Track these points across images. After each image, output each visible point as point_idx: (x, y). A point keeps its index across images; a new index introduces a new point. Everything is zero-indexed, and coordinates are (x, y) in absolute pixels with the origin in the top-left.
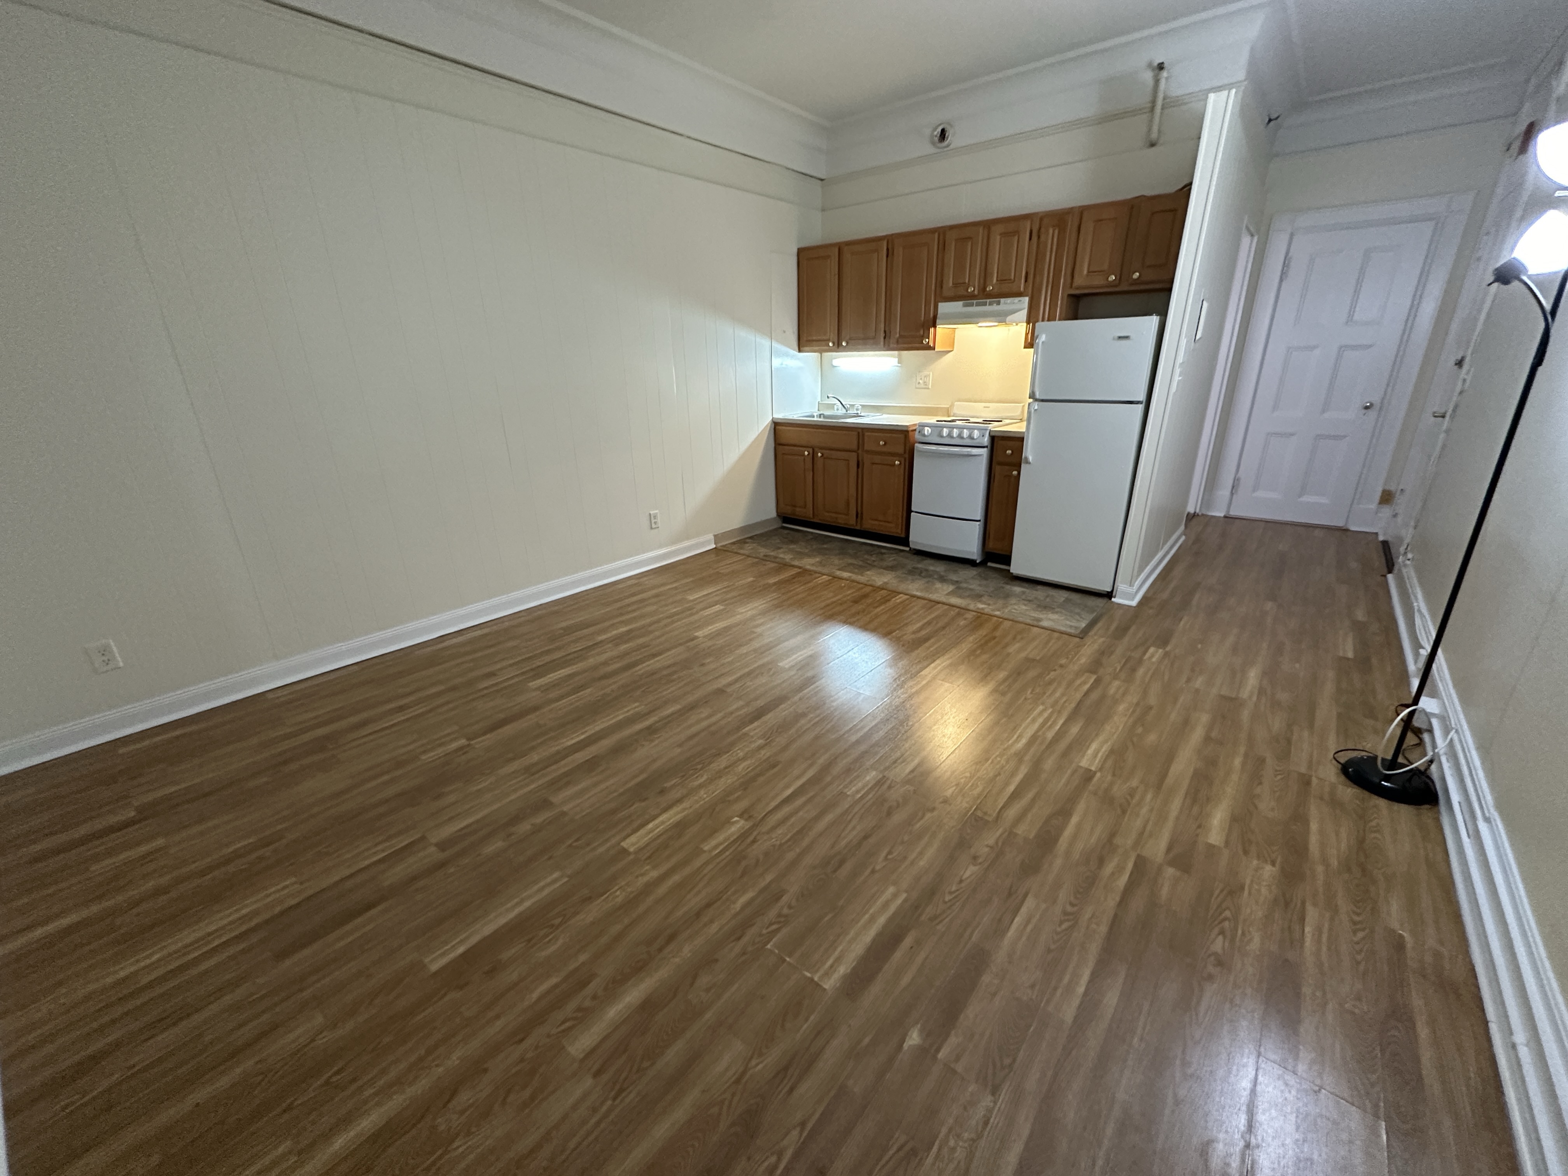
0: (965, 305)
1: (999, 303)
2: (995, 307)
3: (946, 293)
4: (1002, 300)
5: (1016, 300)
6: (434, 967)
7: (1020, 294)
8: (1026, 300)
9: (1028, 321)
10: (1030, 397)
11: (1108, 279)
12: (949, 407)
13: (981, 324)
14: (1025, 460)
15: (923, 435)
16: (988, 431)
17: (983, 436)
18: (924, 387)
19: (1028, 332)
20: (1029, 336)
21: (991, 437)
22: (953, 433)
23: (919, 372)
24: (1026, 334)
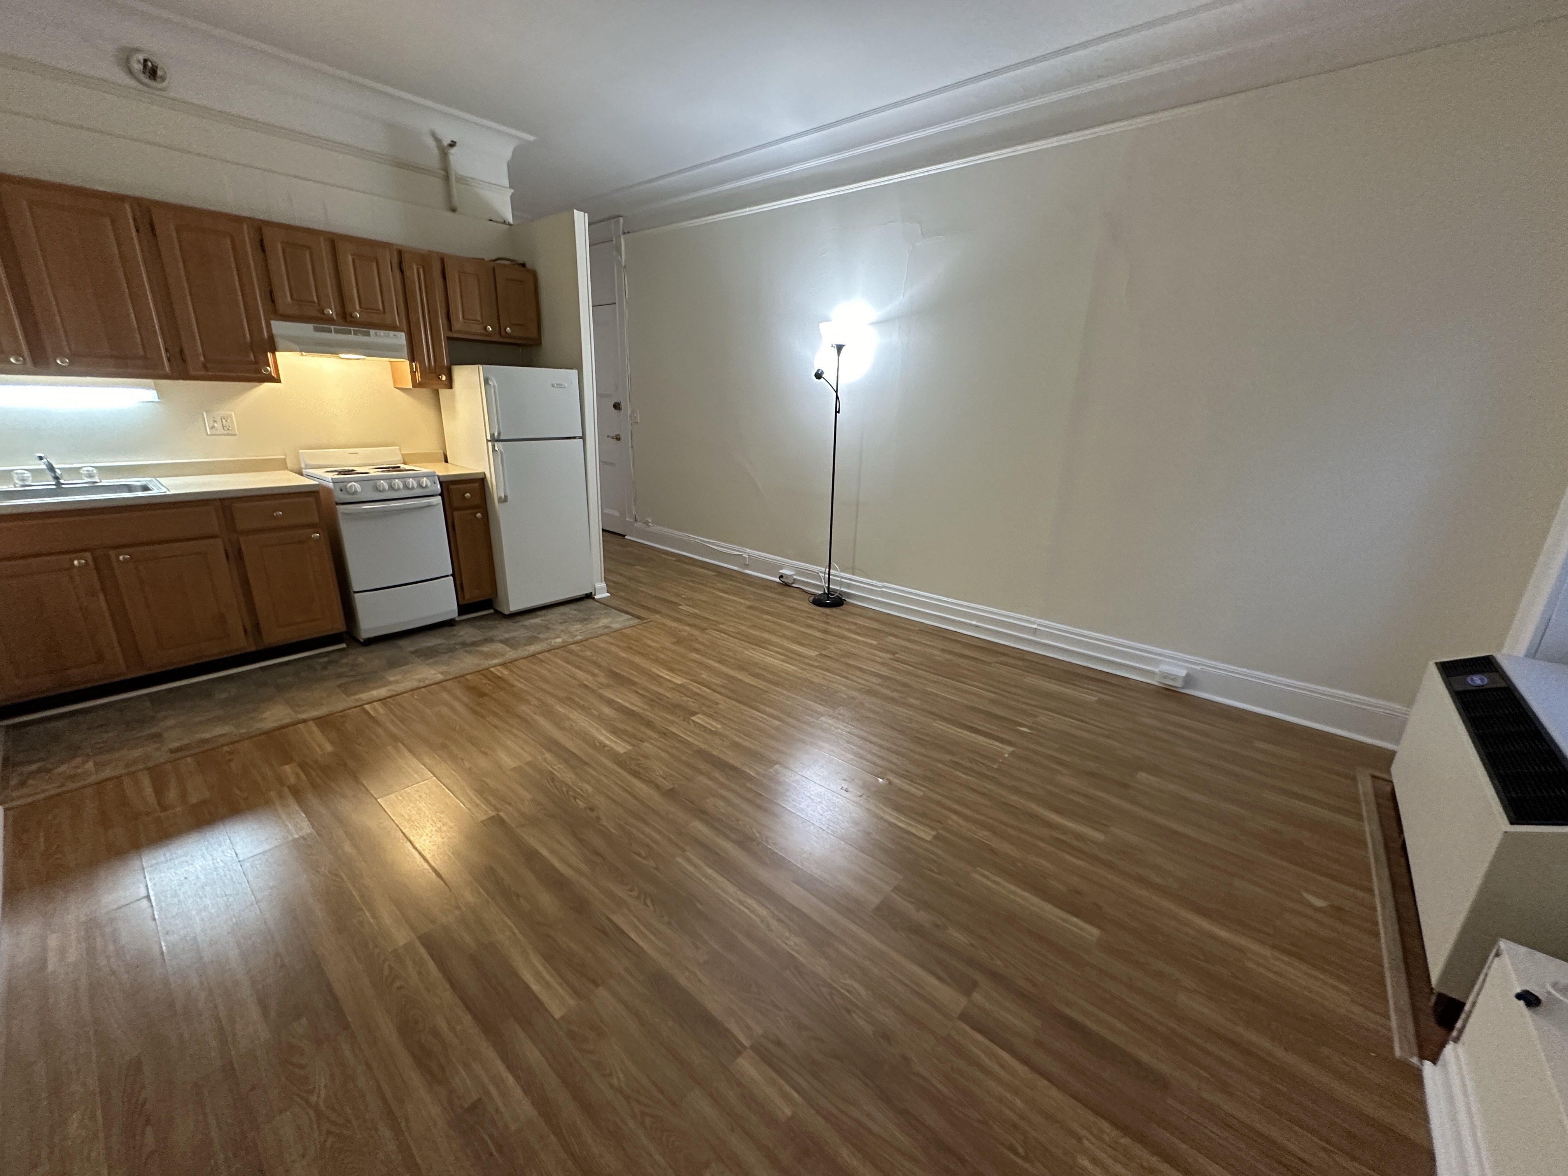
0: (316, 330)
1: (368, 334)
3: (283, 308)
4: (372, 332)
5: (391, 333)
6: (1095, 931)
7: (393, 328)
8: (402, 335)
9: (412, 359)
10: (489, 438)
11: (485, 328)
12: (283, 457)
13: (342, 356)
14: (500, 499)
15: (348, 493)
16: (437, 477)
17: (435, 483)
18: (226, 432)
19: (415, 370)
20: (418, 375)
21: (441, 483)
22: (395, 484)
23: (207, 412)
24: (413, 373)
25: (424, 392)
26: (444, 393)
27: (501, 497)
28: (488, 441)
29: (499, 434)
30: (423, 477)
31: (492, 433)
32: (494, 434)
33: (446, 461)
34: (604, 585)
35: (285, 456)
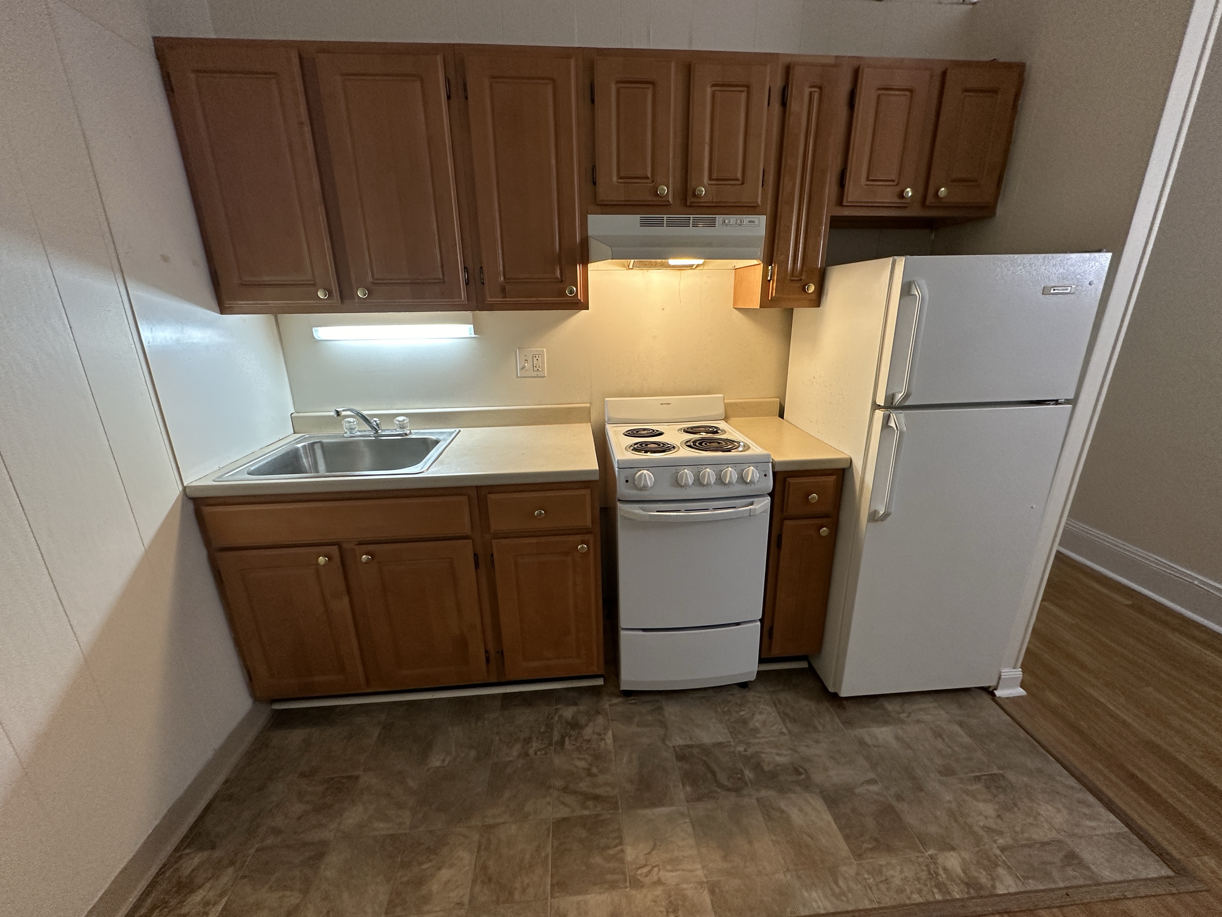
0: (644, 223)
1: (712, 223)
2: (702, 231)
3: (605, 193)
4: (719, 218)
5: (746, 218)
7: (752, 209)
8: (763, 219)
9: (769, 260)
10: (881, 401)
11: (901, 195)
12: (589, 405)
13: (672, 262)
14: (873, 517)
15: (636, 487)
16: (770, 465)
17: (765, 475)
18: (535, 374)
19: (769, 278)
20: (773, 285)
21: (775, 474)
22: (704, 475)
23: (519, 348)
24: (766, 283)
25: (774, 313)
26: (802, 315)
27: (875, 512)
28: (875, 406)
29: (907, 396)
30: (750, 463)
31: (891, 392)
32: (893, 396)
33: (781, 415)
34: (1018, 673)
35: (591, 403)
